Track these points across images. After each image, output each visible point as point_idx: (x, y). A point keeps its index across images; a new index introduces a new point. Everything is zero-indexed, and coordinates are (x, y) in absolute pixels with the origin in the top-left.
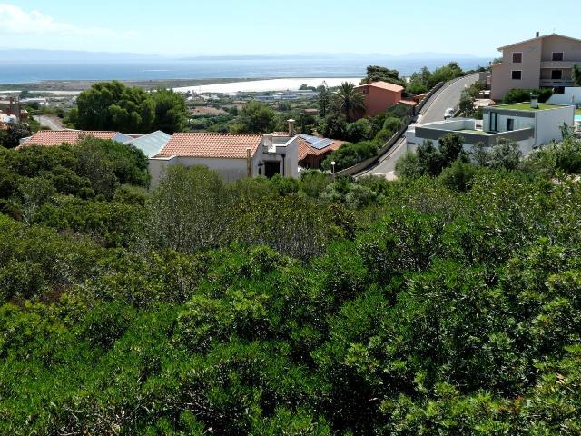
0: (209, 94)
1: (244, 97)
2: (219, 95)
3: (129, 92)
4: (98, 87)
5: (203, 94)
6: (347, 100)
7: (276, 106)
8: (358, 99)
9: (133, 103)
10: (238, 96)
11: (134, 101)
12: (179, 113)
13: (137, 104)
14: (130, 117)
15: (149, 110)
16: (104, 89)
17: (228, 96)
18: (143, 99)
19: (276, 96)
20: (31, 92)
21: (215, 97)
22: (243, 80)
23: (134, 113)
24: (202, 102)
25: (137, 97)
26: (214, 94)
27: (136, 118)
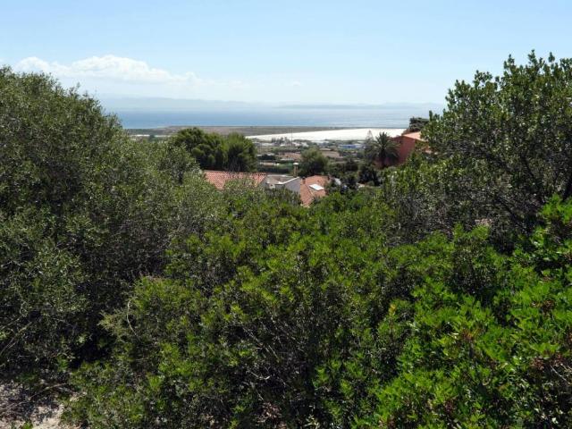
0: (300, 141)
1: (330, 145)
2: (309, 142)
3: (206, 137)
4: (183, 132)
5: (295, 141)
6: (383, 150)
7: (355, 155)
8: (393, 149)
9: (208, 146)
10: (324, 144)
11: (210, 144)
12: (248, 157)
13: (212, 147)
14: (207, 158)
15: (222, 153)
16: (187, 134)
17: (315, 144)
18: (217, 143)
19: (358, 146)
20: (157, 136)
21: (305, 144)
22: (331, 129)
23: (211, 156)
24: (291, 149)
25: (213, 142)
26: (305, 141)
27: (211, 160)
